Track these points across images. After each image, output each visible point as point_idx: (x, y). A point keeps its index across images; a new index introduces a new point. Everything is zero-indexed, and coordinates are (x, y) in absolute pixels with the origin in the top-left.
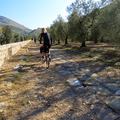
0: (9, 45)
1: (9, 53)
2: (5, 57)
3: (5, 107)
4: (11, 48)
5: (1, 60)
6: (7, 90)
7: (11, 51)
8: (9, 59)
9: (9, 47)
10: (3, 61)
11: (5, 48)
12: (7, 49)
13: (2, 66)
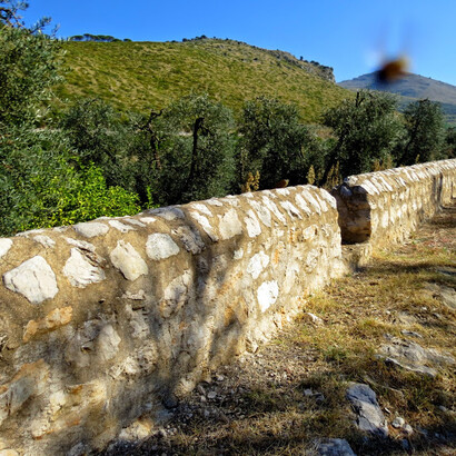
0: (435, 167)
1: (434, 195)
2: (420, 206)
3: (442, 363)
4: (441, 178)
5: (409, 215)
6: (443, 312)
7: (440, 188)
8: (431, 215)
9: (435, 172)
10: (414, 221)
11: (422, 175)
12: (427, 178)
13: (411, 238)
